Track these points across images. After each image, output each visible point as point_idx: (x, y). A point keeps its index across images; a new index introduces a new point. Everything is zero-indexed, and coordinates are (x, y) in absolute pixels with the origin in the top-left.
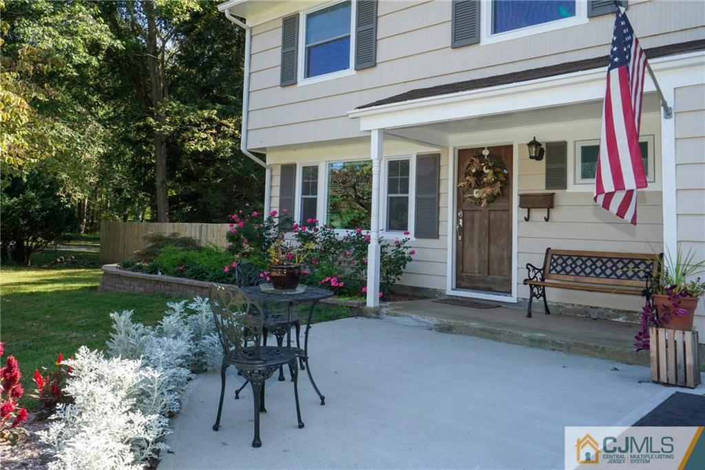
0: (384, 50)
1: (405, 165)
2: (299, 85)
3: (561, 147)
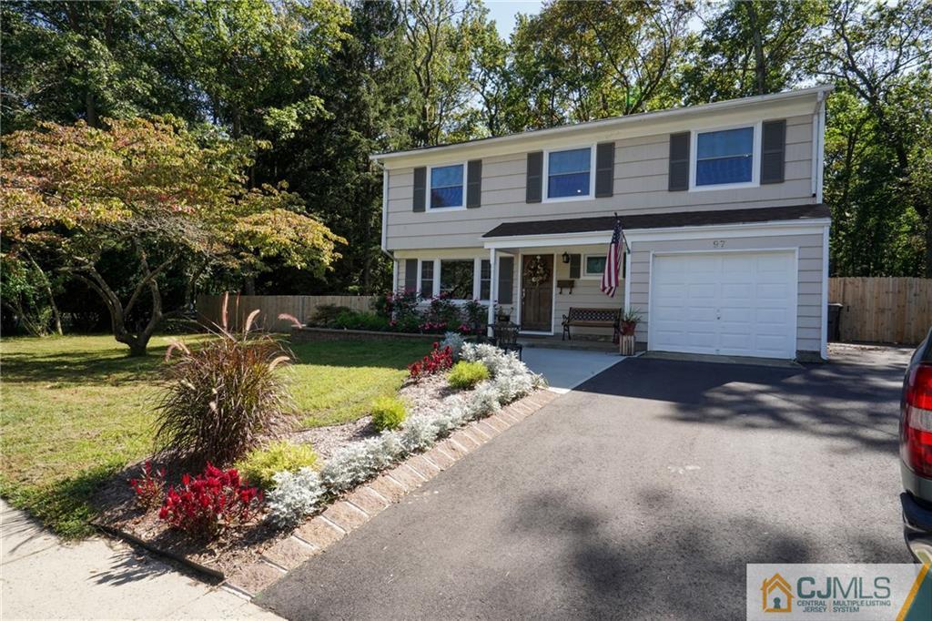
0: (485, 198)
2: (426, 212)
3: (578, 257)
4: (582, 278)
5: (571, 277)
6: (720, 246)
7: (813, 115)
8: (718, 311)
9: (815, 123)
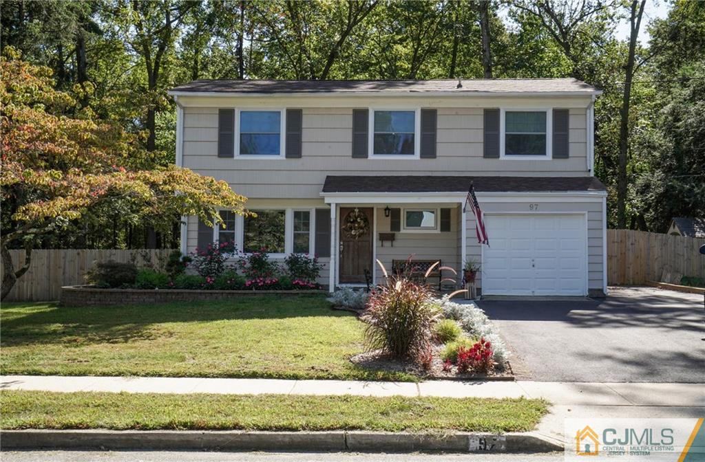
0: (306, 149)
1: (307, 214)
2: (235, 158)
3: (398, 211)
4: (402, 231)
5: (392, 230)
6: (534, 208)
7: (587, 109)
8: (533, 261)
9: (588, 115)
